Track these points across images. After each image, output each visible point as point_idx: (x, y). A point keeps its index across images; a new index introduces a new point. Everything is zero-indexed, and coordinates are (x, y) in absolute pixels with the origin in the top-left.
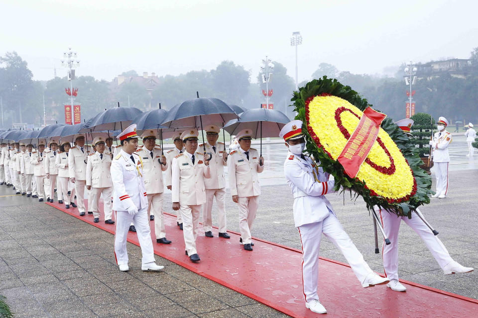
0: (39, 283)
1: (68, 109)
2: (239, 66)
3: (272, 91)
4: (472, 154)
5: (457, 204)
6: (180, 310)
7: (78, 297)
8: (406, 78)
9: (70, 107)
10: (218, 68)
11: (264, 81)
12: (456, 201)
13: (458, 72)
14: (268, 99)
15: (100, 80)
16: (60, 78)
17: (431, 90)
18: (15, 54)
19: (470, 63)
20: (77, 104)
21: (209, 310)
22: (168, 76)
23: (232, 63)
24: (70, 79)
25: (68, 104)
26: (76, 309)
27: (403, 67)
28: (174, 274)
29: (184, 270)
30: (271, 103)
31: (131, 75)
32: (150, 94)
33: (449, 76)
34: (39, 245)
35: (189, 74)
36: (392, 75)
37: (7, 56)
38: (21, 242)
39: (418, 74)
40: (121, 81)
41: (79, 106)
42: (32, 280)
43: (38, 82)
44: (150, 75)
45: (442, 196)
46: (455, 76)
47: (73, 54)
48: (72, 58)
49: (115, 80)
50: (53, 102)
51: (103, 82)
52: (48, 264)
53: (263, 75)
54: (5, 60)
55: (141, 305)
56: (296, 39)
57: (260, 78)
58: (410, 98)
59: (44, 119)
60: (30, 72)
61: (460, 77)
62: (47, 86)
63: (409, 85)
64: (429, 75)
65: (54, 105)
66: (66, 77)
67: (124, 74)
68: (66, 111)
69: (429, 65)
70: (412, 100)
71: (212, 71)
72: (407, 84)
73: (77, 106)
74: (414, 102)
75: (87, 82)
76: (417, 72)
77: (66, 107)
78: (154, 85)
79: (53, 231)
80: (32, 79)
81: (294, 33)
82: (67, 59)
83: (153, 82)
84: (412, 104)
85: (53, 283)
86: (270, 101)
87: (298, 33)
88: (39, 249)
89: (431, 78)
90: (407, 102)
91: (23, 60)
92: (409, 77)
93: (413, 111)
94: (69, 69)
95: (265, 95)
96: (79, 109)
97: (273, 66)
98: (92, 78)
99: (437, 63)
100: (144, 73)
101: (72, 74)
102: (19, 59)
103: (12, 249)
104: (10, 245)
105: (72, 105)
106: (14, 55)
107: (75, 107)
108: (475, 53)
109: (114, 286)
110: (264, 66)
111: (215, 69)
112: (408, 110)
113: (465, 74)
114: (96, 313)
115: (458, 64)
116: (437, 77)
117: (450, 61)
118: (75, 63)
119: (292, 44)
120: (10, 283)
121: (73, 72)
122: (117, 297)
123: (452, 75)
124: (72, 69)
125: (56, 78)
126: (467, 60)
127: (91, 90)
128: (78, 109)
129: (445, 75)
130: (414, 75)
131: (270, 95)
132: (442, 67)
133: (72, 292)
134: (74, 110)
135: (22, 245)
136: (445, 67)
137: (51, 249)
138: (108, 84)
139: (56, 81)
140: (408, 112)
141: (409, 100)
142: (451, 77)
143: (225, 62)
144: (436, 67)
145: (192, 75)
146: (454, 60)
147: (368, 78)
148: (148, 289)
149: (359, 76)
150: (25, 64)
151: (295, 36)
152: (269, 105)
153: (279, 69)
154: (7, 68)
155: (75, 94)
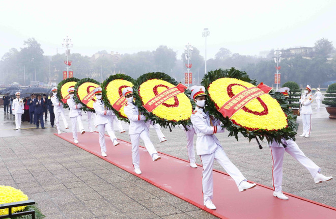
0: (55, 190)
2: (170, 49)
3: (191, 65)
4: (319, 107)
5: (318, 142)
6: (149, 213)
7: (80, 201)
8: (275, 58)
9: (66, 72)
10: (158, 50)
11: (186, 59)
12: (317, 140)
13: (306, 55)
14: (188, 69)
15: (84, 56)
16: (60, 54)
17: (290, 66)
19: (314, 50)
20: (71, 70)
21: (168, 214)
22: (126, 54)
23: (166, 47)
25: (65, 70)
26: (80, 210)
27: (272, 52)
28: (142, 187)
29: (148, 183)
31: (103, 53)
32: (115, 65)
33: (301, 57)
34: (52, 163)
35: (138, 53)
36: (265, 56)
37: (29, 40)
38: (40, 161)
39: (282, 56)
40: (97, 57)
41: (72, 72)
42: (50, 188)
43: (47, 57)
44: (115, 53)
45: (307, 136)
46: (304, 58)
47: (69, 40)
48: (69, 42)
49: (93, 56)
50: (56, 69)
51: (86, 57)
52: (59, 176)
53: (186, 55)
54: (27, 43)
55: (122, 209)
56: (206, 33)
57: (183, 56)
58: (278, 71)
59: (50, 79)
60: (42, 50)
61: (308, 58)
62: (52, 59)
64: (288, 57)
65: (56, 71)
66: (64, 54)
67: (99, 53)
68: (64, 75)
69: (288, 50)
71: (153, 52)
72: (276, 62)
74: (280, 73)
75: (76, 57)
76: (282, 54)
77: (64, 72)
78: (117, 59)
79: (60, 154)
80: (43, 54)
81: (205, 29)
82: (65, 43)
83: (117, 57)
84: (278, 75)
85: (63, 190)
86: (190, 71)
87: (207, 29)
88: (53, 165)
89: (290, 59)
90: (275, 73)
91: (38, 43)
92: (277, 58)
93: (279, 79)
94: (66, 49)
95: (187, 67)
97: (192, 49)
98: (80, 55)
99: (293, 49)
100: (111, 52)
101: (68, 52)
102: (36, 42)
103: (35, 165)
104: (34, 163)
106: (33, 40)
107: (69, 72)
108: (317, 44)
109: (103, 194)
110: (186, 49)
111: (155, 50)
112: (276, 78)
113: (311, 57)
114: (94, 213)
115: (306, 51)
116: (293, 58)
117: (301, 48)
118: (70, 45)
119: (203, 35)
120: (36, 189)
121: (69, 51)
122: (106, 202)
124: (69, 49)
125: (58, 54)
126: (312, 48)
127: (79, 61)
129: (299, 57)
130: (280, 57)
131: (190, 67)
132: (297, 52)
133: (76, 197)
134: (69, 74)
136: (298, 52)
137: (60, 166)
138: (89, 58)
139: (58, 56)
142: (302, 58)
143: (161, 46)
144: (293, 52)
145: (141, 53)
146: (304, 48)
147: (250, 58)
148: (126, 196)
149: (245, 56)
150: (39, 45)
151: (205, 31)
152: (190, 74)
153: (195, 51)
154: (29, 47)
155: (69, 65)
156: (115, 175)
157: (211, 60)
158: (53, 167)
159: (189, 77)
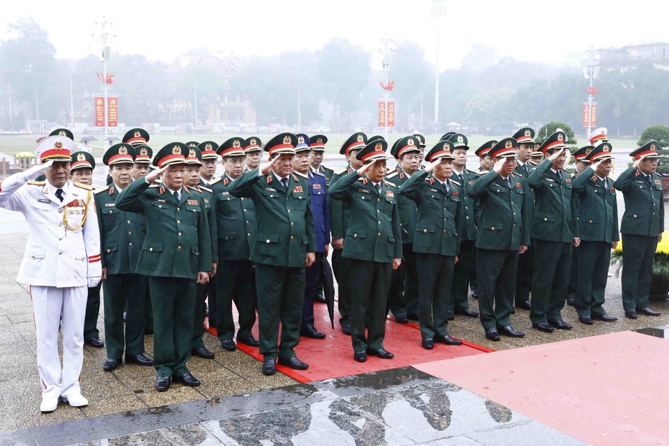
1: (100, 102)
2: (356, 46)
3: (393, 83)
8: (585, 69)
9: (103, 99)
10: (326, 47)
13: (663, 61)
14: (387, 94)
15: (154, 61)
16: (96, 56)
17: (625, 86)
18: (32, 19)
20: (112, 95)
22: (254, 57)
23: (346, 41)
24: (103, 59)
25: (99, 95)
30: (391, 100)
31: (199, 54)
32: (226, 82)
33: (650, 66)
35: (283, 55)
37: (20, 22)
39: (603, 63)
40: (185, 62)
41: (116, 99)
46: (658, 67)
49: (177, 61)
50: (87, 91)
51: (158, 63)
54: (16, 28)
56: (438, 8)
58: (590, 98)
59: (72, 114)
60: (52, 46)
61: (666, 68)
62: (77, 68)
63: (589, 79)
64: (623, 65)
65: (86, 95)
67: (190, 53)
68: (97, 105)
69: (624, 50)
70: (593, 100)
71: (318, 52)
72: (586, 77)
73: (112, 99)
74: (596, 103)
75: (135, 63)
76: (602, 60)
77: (96, 99)
78: (232, 69)
80: (54, 56)
83: (231, 65)
84: (592, 106)
86: (389, 97)
89: (626, 70)
90: (585, 103)
91: (42, 29)
92: (589, 67)
93: (594, 115)
94: (103, 45)
95: (384, 88)
96: (116, 102)
97: (395, 47)
98: (143, 58)
99: (634, 47)
102: (37, 27)
105: (106, 96)
106: (29, 21)
107: (109, 100)
110: (382, 47)
111: (322, 49)
112: (586, 114)
115: (664, 50)
116: (634, 68)
117: (653, 45)
119: (432, 15)
121: (107, 49)
123: (655, 66)
124: (107, 45)
125: (92, 55)
127: (140, 74)
128: (114, 102)
129: (646, 66)
130: (597, 65)
131: (390, 88)
132: (642, 53)
134: (109, 104)
136: (646, 54)
138: (166, 66)
140: (586, 118)
141: (588, 100)
142: (653, 68)
143: (334, 40)
144: (634, 54)
145: (288, 56)
146: (659, 44)
147: (539, 67)
149: (527, 64)
150: (44, 34)
151: (436, 4)
152: (389, 103)
154: (19, 39)
155: (109, 81)
159: (388, 110)
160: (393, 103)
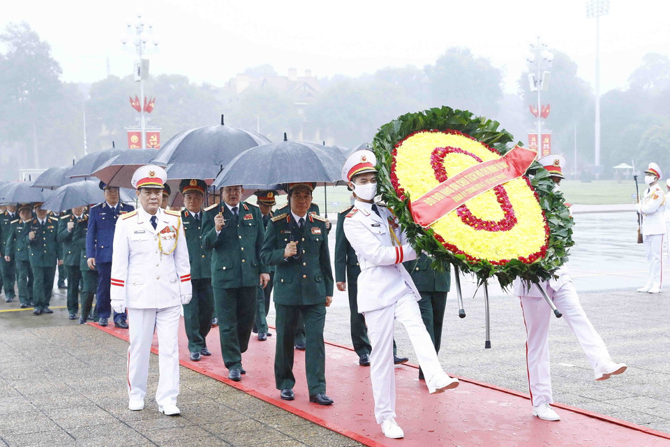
1: (134, 139)
2: (481, 59)
3: (548, 107)
9: (139, 135)
10: (439, 62)
11: (533, 88)
14: (540, 123)
15: (199, 84)
16: (118, 78)
18: (26, 26)
20: (153, 129)
22: (338, 78)
23: (467, 52)
24: (139, 78)
25: (133, 129)
30: (548, 132)
31: (262, 75)
32: (301, 112)
34: (76, 405)
37: (10, 30)
38: (37, 401)
40: (242, 85)
41: (158, 134)
43: (73, 86)
47: (146, 28)
48: (143, 36)
49: (231, 84)
50: (104, 127)
51: (206, 87)
53: (530, 76)
54: (5, 38)
56: (597, 4)
57: (524, 82)
60: (56, 64)
62: (92, 94)
65: (105, 131)
66: (131, 77)
68: (131, 143)
71: (428, 69)
73: (153, 134)
75: (172, 86)
77: (130, 135)
78: (309, 95)
80: (59, 79)
82: (133, 38)
83: (307, 88)
86: (544, 128)
88: (76, 413)
91: (41, 40)
94: (137, 59)
95: (536, 115)
96: (158, 139)
97: (551, 56)
98: (182, 80)
100: (290, 69)
101: (143, 69)
102: (34, 37)
103: (18, 414)
104: (13, 407)
105: (143, 131)
106: (23, 30)
107: (149, 135)
110: (532, 57)
111: (434, 64)
118: (149, 45)
119: (589, 13)
121: (145, 64)
124: (145, 57)
125: (111, 77)
127: (181, 102)
128: (155, 139)
131: (544, 115)
134: (148, 141)
135: (38, 406)
137: (101, 414)
138: (217, 91)
139: (109, 85)
143: (452, 51)
150: (45, 47)
152: (544, 137)
153: (562, 66)
154: (9, 55)
155: (148, 109)
156: (278, 436)
157: (614, 94)
158: (77, 416)
159: (542, 146)
160: (549, 136)
